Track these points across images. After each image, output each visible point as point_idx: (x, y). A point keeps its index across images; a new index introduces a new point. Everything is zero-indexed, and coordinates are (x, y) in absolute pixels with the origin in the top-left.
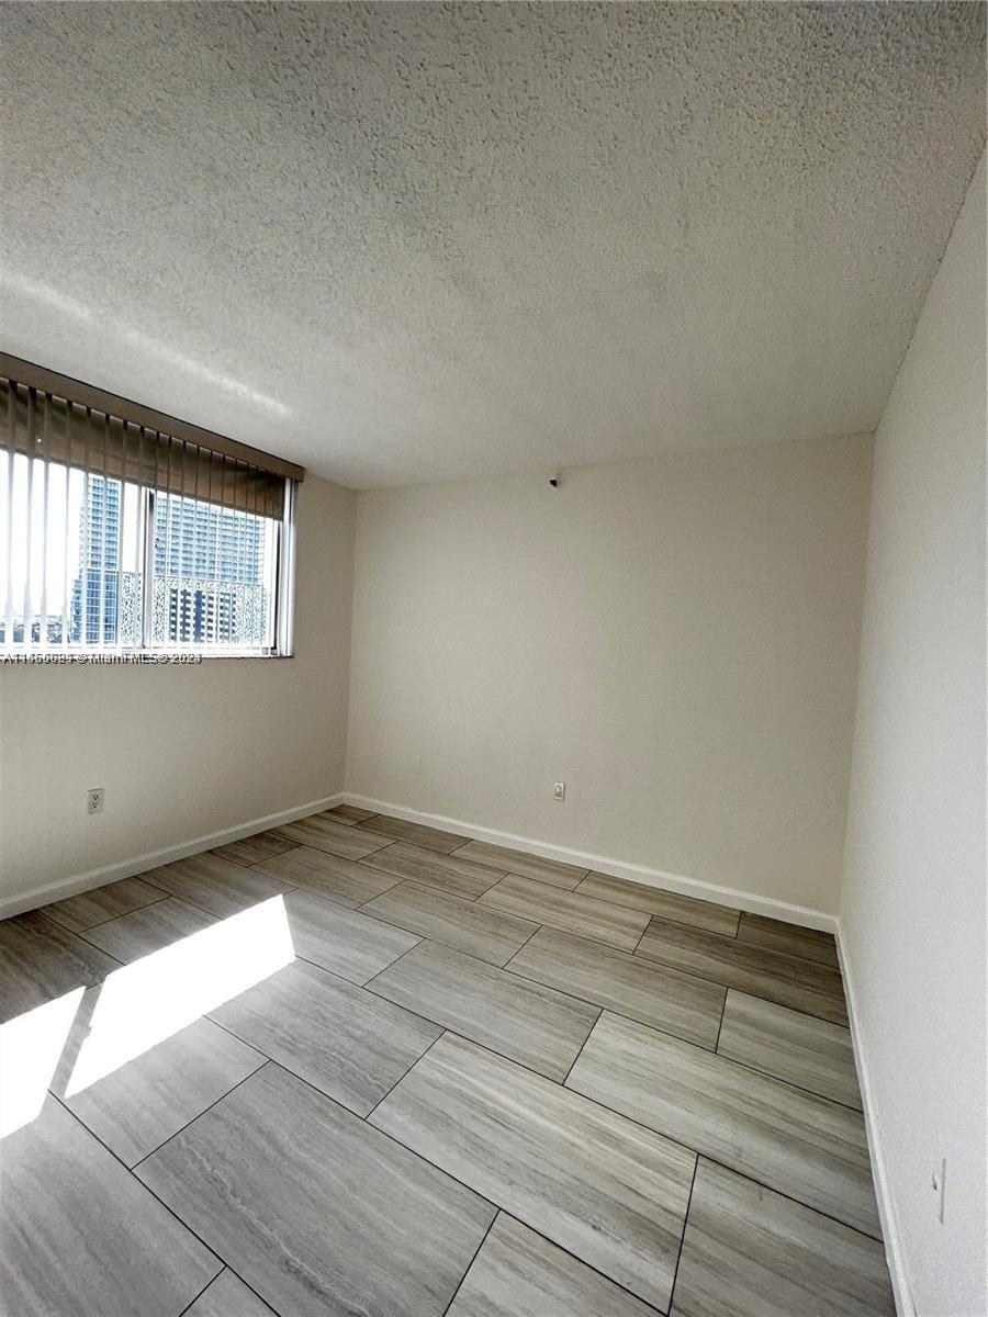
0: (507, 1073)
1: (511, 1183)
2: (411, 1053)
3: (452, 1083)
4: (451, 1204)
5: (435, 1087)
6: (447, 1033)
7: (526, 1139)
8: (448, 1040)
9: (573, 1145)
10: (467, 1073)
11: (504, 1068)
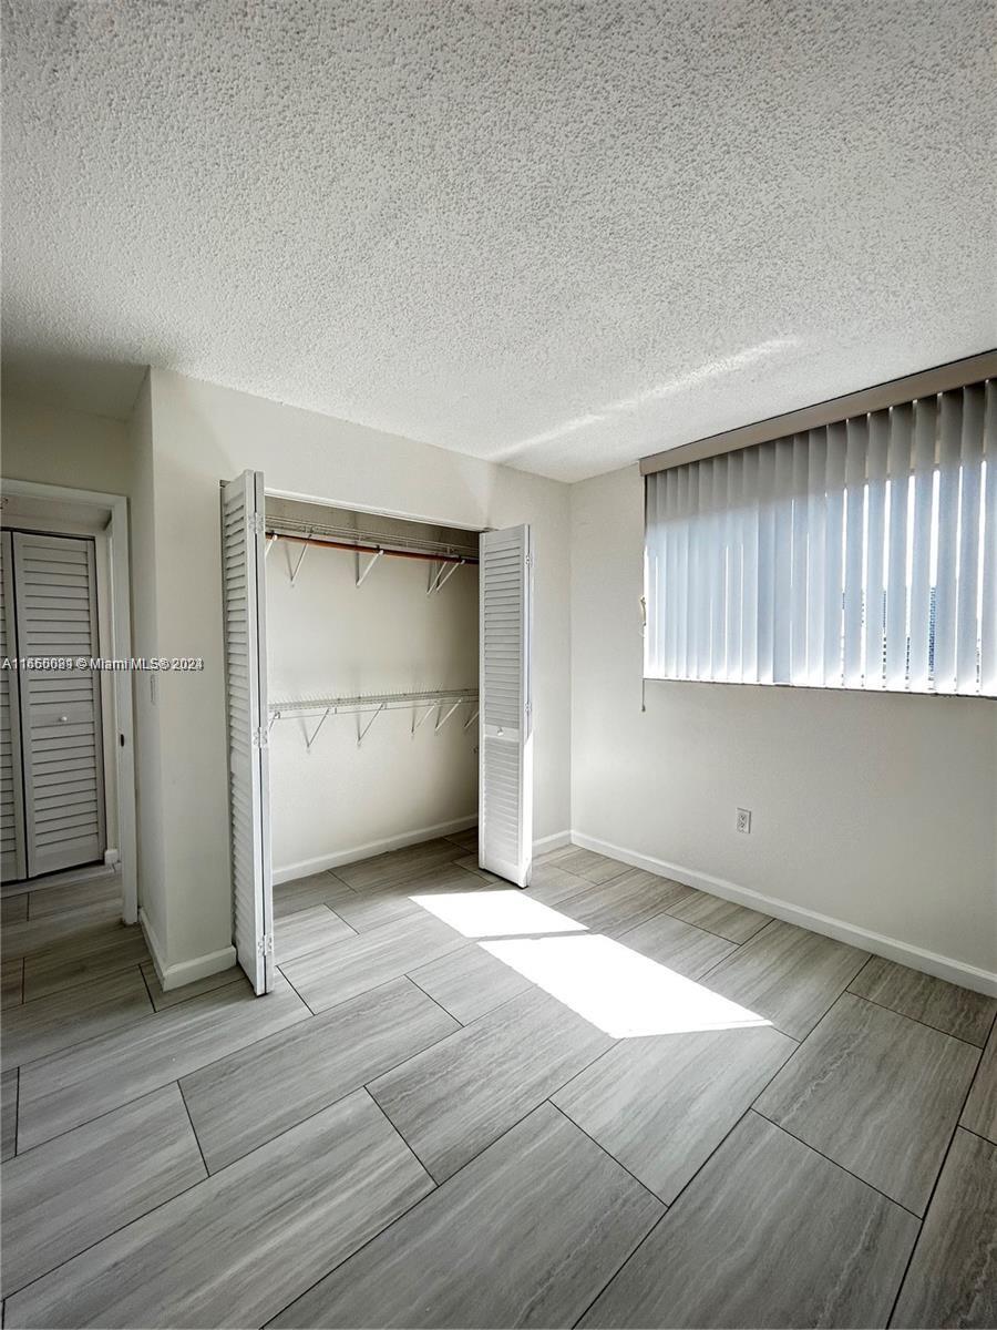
0: (331, 1244)
1: (218, 1195)
2: (419, 1136)
3: (357, 1171)
4: (247, 1137)
5: (362, 1150)
6: (431, 1185)
7: (240, 1231)
8: (419, 1184)
9: (190, 1292)
10: (359, 1192)
11: (339, 1244)
